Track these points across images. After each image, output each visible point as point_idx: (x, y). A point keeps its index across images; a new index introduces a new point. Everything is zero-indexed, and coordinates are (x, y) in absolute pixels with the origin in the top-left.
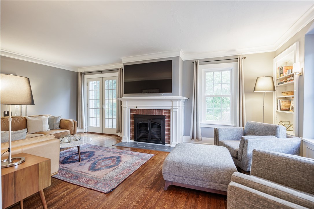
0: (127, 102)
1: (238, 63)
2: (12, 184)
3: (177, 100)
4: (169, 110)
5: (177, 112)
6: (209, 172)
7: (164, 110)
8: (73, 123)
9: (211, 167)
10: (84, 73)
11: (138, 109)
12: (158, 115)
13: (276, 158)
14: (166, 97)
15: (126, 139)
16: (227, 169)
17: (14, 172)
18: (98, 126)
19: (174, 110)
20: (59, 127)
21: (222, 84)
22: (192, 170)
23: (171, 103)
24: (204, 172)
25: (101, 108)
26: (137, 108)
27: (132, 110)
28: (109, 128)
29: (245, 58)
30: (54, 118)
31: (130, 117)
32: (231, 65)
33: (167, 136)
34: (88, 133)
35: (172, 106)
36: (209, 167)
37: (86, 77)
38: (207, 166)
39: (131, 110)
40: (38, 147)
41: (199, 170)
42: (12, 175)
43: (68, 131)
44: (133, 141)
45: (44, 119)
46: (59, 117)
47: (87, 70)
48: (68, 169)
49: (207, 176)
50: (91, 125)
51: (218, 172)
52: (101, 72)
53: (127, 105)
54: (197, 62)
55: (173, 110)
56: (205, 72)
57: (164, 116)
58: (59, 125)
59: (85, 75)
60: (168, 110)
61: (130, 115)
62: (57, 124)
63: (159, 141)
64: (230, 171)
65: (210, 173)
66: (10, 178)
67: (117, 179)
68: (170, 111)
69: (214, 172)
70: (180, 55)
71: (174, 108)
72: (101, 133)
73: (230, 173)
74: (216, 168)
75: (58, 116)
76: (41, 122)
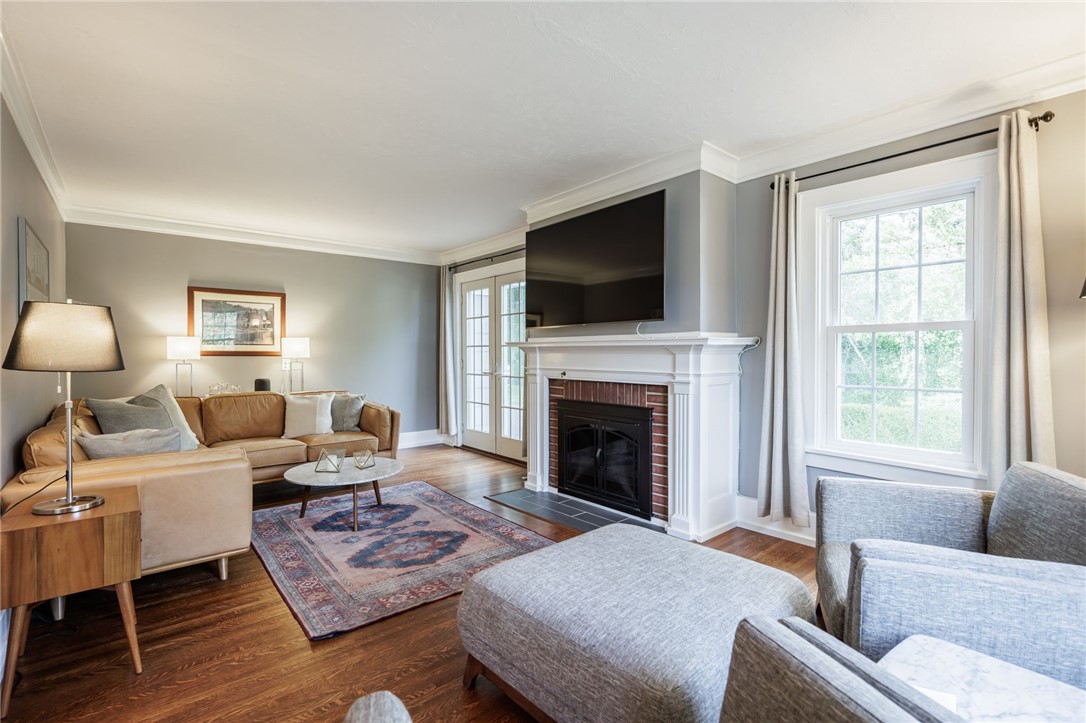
0: (538, 355)
1: (997, 154)
2: (32, 556)
3: (685, 349)
4: (665, 389)
5: (690, 396)
6: (572, 666)
7: (649, 385)
8: (388, 417)
9: (584, 649)
10: (455, 268)
11: (572, 381)
12: (628, 404)
13: (809, 698)
14: (654, 336)
15: (534, 479)
16: (634, 678)
17: (37, 528)
18: (486, 429)
19: (677, 389)
20: (359, 425)
21: (923, 268)
22: (523, 638)
23: (668, 359)
24: (555, 662)
25: (491, 374)
26: (564, 378)
27: (556, 383)
28: (510, 439)
29: (1047, 117)
30: (347, 401)
31: (550, 406)
32: (966, 167)
33: (658, 489)
34: (465, 448)
35: (670, 372)
36: (577, 649)
37: (460, 277)
38: (571, 641)
39: (552, 381)
40: (186, 476)
41: (543, 649)
42: (32, 535)
43: (374, 441)
44: (555, 491)
45: (322, 401)
46: (357, 398)
47: (460, 257)
48: (310, 546)
49: (563, 683)
50: (470, 426)
51: (600, 680)
52: (491, 259)
53: (538, 366)
54: (787, 182)
55: (676, 387)
56: (837, 219)
57: (651, 409)
58: (355, 421)
59: (456, 272)
60: (661, 389)
61: (550, 401)
62: (352, 416)
63: (631, 502)
64: (643, 691)
65: (571, 672)
66: (26, 539)
67: (383, 605)
68: (667, 392)
69: (587, 676)
70: (700, 162)
71: (678, 379)
72: (491, 454)
73: (638, 703)
74: (598, 658)
75: (357, 395)
76: (312, 411)
